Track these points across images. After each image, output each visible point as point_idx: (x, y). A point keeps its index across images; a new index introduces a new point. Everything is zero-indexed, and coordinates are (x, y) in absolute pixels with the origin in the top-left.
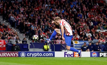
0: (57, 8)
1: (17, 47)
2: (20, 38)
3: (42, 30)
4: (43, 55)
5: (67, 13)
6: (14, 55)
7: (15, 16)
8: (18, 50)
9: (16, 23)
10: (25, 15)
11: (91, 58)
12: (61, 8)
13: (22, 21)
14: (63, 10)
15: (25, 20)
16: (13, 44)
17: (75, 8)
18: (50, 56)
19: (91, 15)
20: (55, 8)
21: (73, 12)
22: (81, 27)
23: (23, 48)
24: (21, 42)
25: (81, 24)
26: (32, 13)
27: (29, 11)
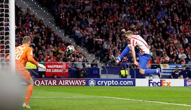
0: (138, 19)
1: (84, 72)
2: (88, 60)
3: (119, 48)
4: (119, 83)
5: (153, 26)
6: (80, 83)
7: (81, 30)
8: (85, 76)
9: (83, 40)
10: (95, 29)
11: (186, 88)
12: (145, 19)
13: (91, 37)
14: (148, 21)
15: (95, 35)
16: (78, 69)
17: (164, 19)
18: (129, 85)
19: (185, 29)
20: (137, 19)
21: (161, 25)
22: (171, 45)
23: (92, 73)
24: (90, 66)
25: (171, 42)
26: (105, 26)
27: (101, 22)
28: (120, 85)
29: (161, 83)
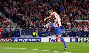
1: (11, 34)
2: (13, 27)
3: (31, 20)
4: (32, 40)
5: (51, 7)
6: (9, 40)
7: (9, 9)
8: (11, 36)
9: (10, 15)
10: (17, 8)
11: (71, 43)
12: (46, 2)
13: (15, 13)
14: (48, 4)
15: (17, 12)
16: (7, 32)
17: (58, 2)
18: (37, 41)
19: (71, 8)
20: (42, 2)
21: (56, 6)
22: (62, 17)
23: (16, 35)
24: (14, 30)
25: (62, 15)
26: (23, 6)
27: (21, 5)
28: (32, 41)
29: (56, 40)
